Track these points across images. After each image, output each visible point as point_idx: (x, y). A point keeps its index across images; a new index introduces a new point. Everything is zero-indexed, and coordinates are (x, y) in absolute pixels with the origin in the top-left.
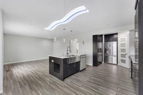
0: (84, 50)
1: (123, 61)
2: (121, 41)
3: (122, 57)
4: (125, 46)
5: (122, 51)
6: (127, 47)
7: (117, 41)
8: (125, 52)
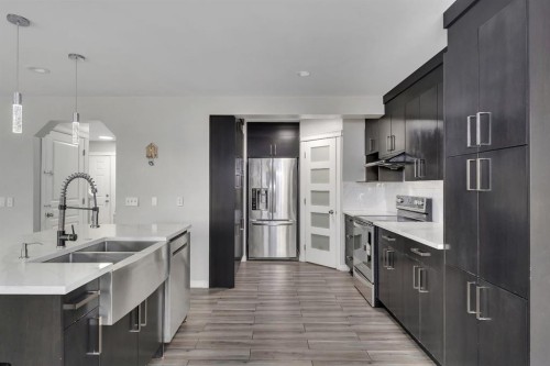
0: (154, 200)
1: (321, 242)
2: (314, 159)
3: (314, 223)
4: (326, 180)
5: (314, 202)
6: (334, 185)
7: (298, 158)
8: (326, 202)
